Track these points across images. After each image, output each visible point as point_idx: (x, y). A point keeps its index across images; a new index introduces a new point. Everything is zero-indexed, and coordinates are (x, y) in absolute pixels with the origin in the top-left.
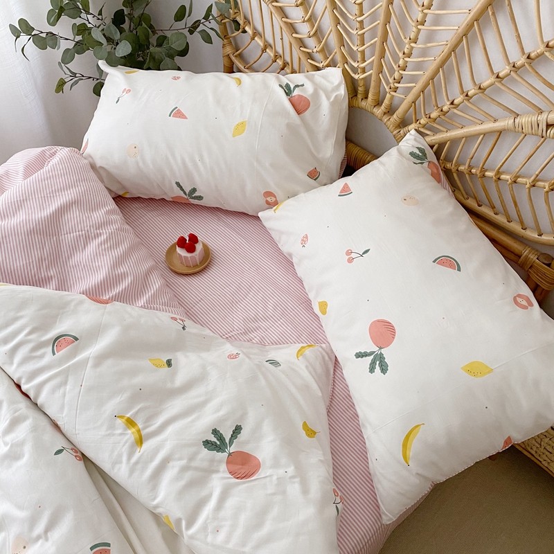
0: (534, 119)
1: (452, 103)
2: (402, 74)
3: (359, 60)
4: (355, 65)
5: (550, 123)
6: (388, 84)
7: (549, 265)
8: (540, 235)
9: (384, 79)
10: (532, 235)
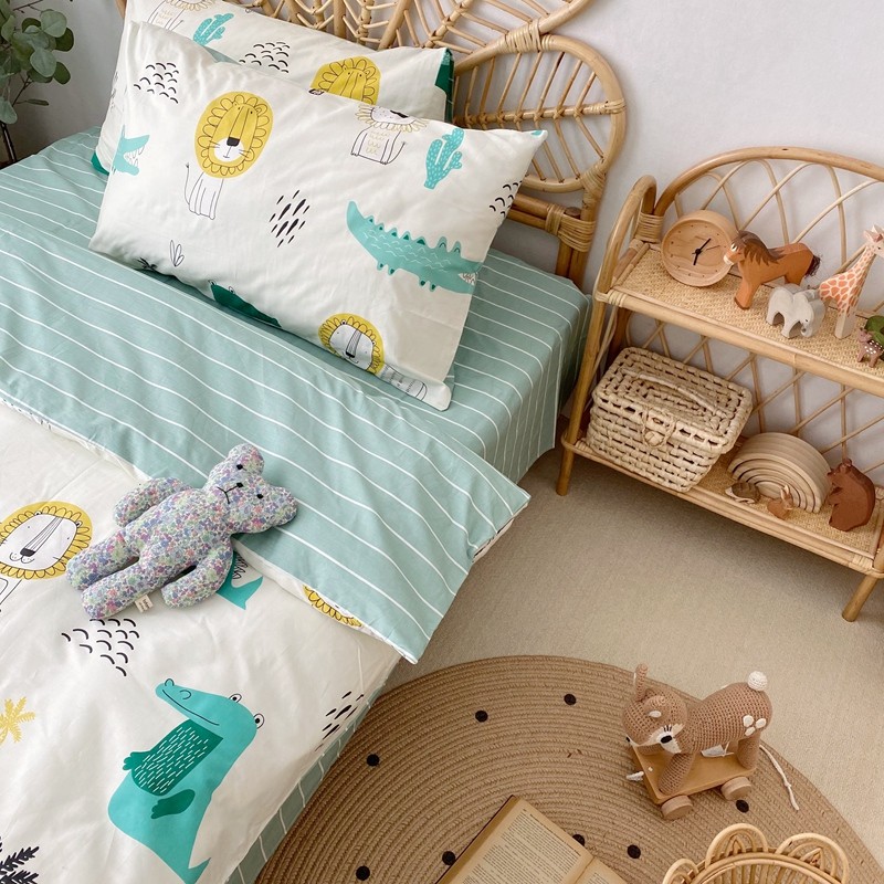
0: (526, 31)
1: (434, 35)
2: (369, 11)
3: (315, 4)
4: (310, 11)
5: (543, 31)
6: (356, 27)
7: (578, 217)
8: (562, 181)
9: (351, 23)
10: (552, 184)
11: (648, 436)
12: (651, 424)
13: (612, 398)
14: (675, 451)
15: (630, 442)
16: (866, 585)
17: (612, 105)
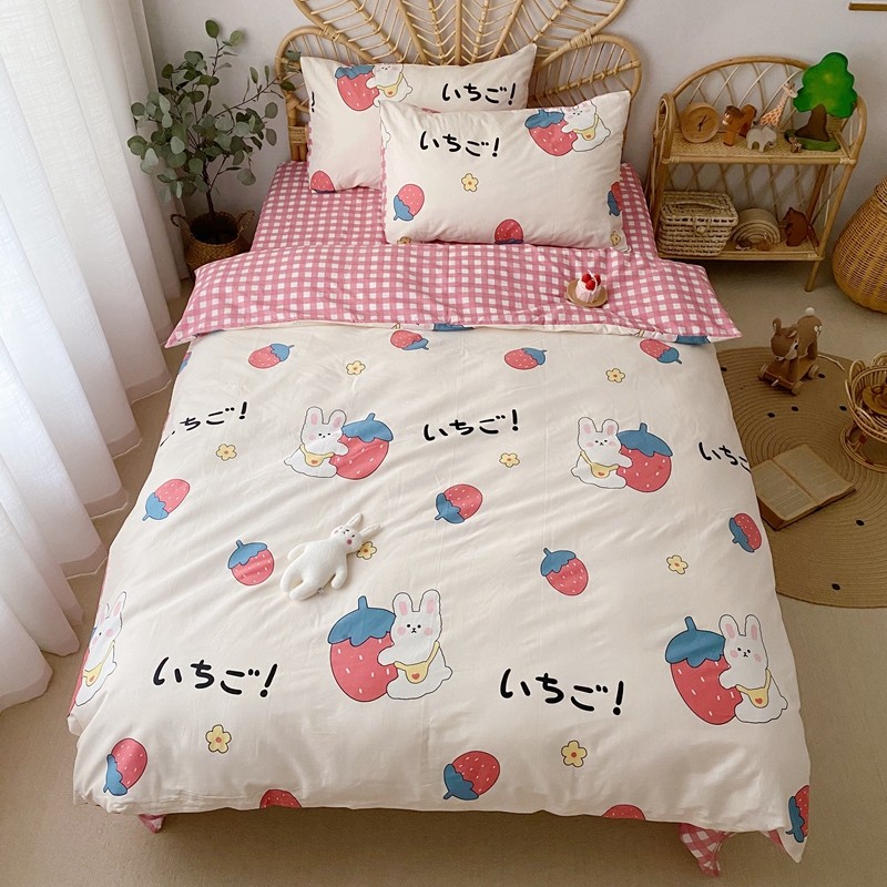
5: (592, 34)
11: (698, 230)
12: (698, 223)
13: (674, 217)
14: (711, 234)
15: (686, 238)
16: (816, 265)
17: (635, 64)
